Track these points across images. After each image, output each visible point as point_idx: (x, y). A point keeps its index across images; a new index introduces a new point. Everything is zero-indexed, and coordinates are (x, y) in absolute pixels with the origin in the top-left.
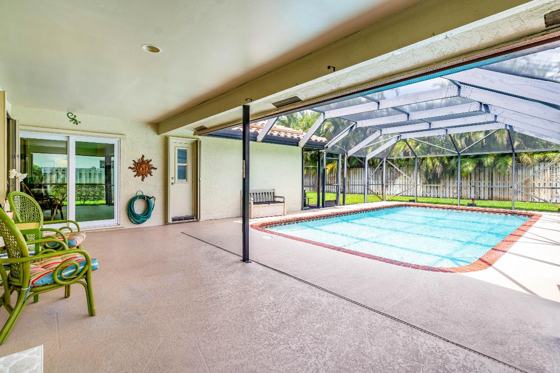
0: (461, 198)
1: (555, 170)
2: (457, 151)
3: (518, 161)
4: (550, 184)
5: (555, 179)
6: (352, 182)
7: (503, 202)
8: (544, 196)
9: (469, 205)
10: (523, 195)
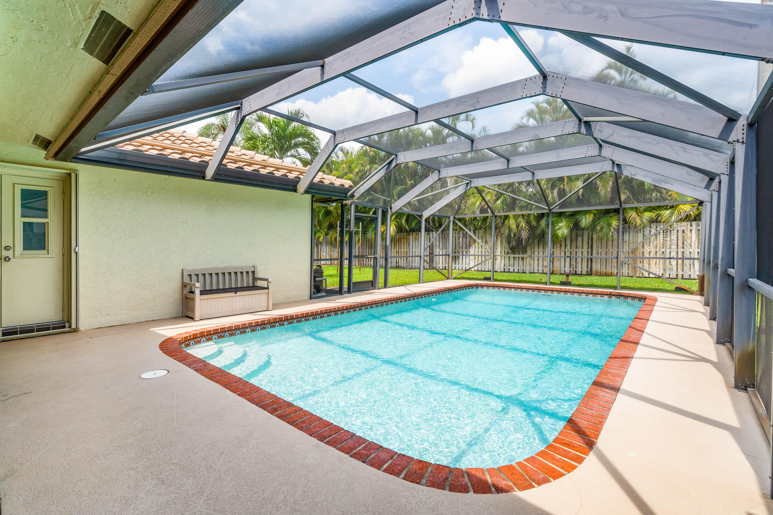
0: (552, 273)
1: (669, 233)
2: (548, 206)
3: (625, 221)
4: (663, 252)
5: (669, 246)
6: (411, 253)
7: (605, 278)
8: (654, 269)
9: (562, 283)
10: (630, 268)
